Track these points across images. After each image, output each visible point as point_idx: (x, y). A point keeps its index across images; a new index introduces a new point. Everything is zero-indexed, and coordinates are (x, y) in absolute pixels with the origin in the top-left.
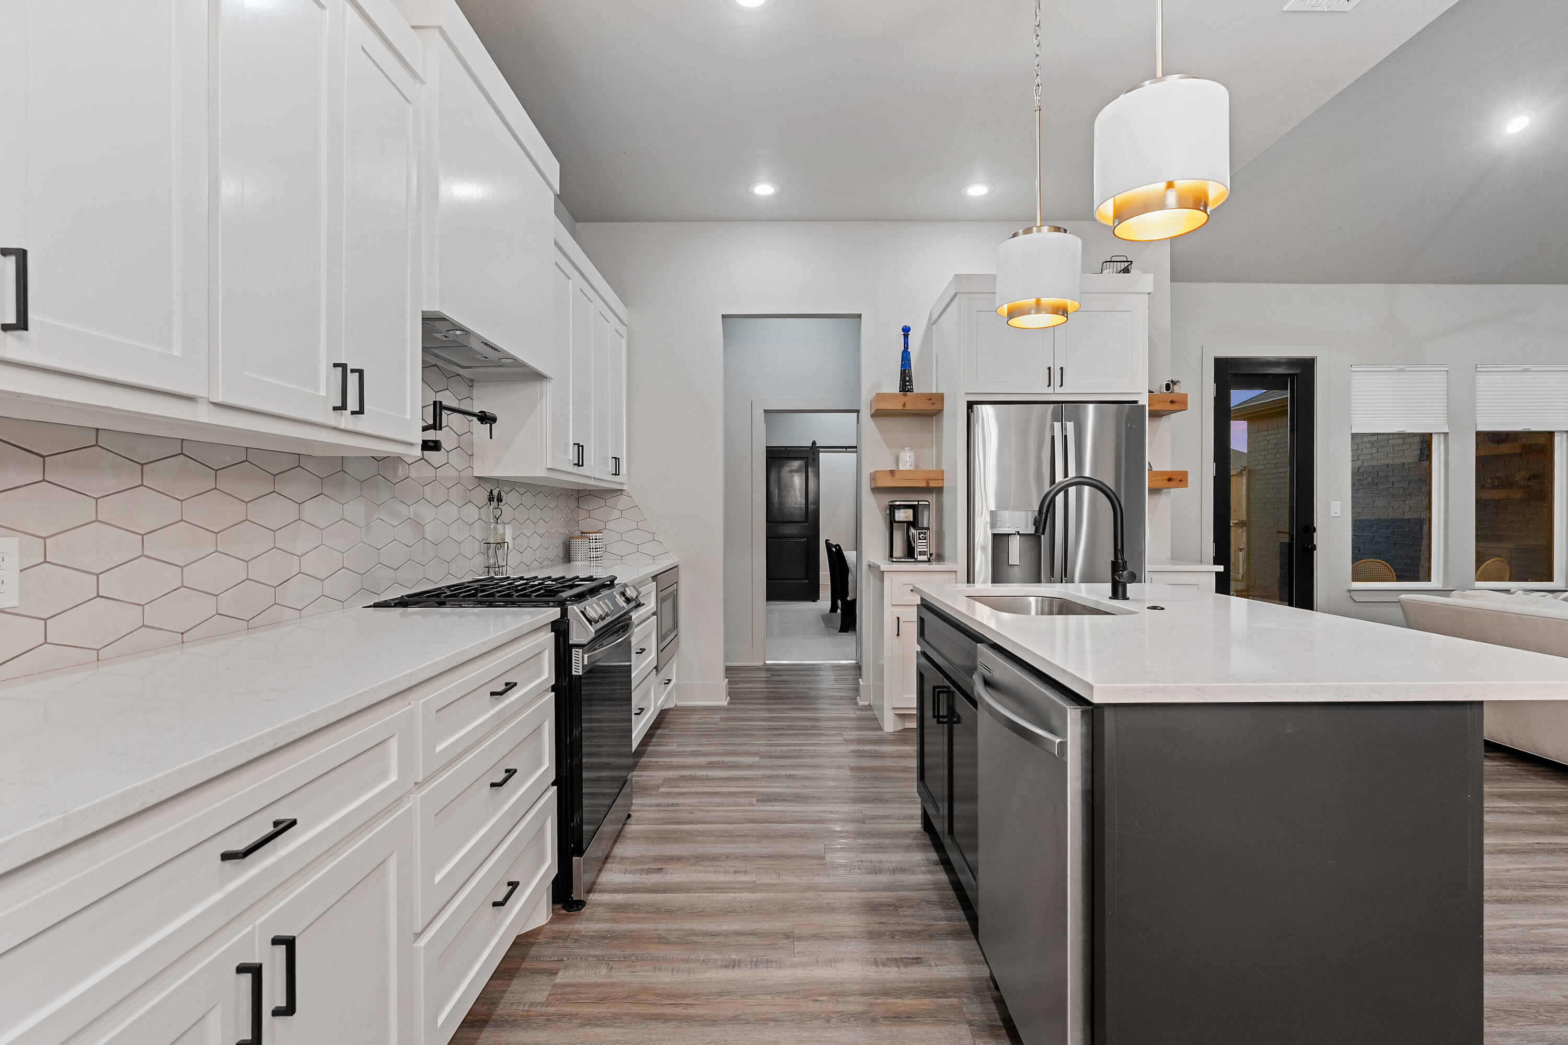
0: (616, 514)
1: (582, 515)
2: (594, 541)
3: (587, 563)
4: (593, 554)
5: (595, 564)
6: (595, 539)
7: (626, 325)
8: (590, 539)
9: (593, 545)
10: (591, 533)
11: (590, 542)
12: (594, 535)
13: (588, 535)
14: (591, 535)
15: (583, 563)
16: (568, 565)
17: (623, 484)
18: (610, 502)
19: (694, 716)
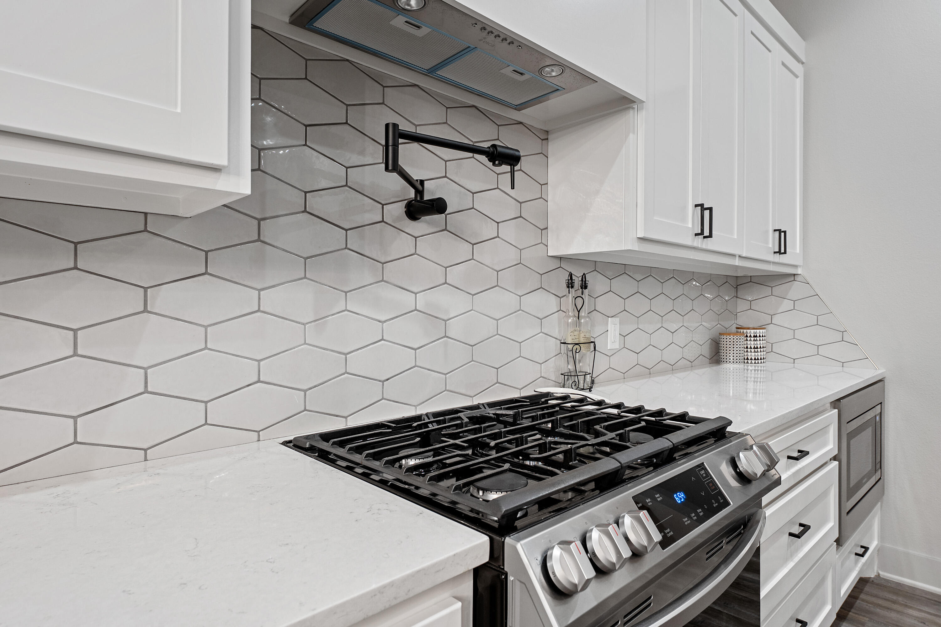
0: (786, 305)
1: (742, 305)
2: (752, 339)
3: (742, 366)
4: (751, 355)
5: (753, 368)
6: (754, 336)
7: (803, 63)
8: (747, 336)
9: (751, 344)
10: (749, 329)
11: (747, 340)
12: (752, 331)
13: (745, 331)
14: (748, 331)
15: (736, 366)
16: (715, 368)
17: (796, 266)
18: (777, 290)
19: (910, 611)
